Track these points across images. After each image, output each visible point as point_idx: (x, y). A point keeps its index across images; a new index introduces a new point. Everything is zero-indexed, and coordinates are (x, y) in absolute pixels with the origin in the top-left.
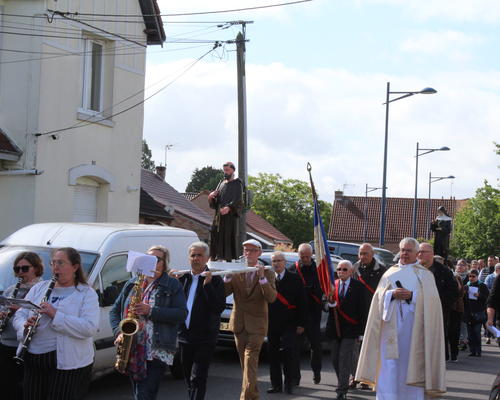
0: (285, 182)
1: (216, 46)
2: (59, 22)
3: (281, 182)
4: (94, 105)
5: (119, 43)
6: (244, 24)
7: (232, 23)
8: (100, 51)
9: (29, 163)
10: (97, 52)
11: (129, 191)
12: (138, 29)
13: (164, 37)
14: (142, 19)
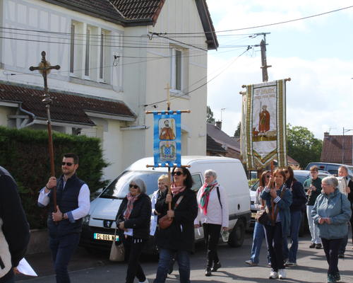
0: (294, 128)
1: (249, 49)
2: (156, 39)
3: (291, 128)
4: (178, 87)
5: (191, 50)
6: (265, 34)
7: (258, 35)
8: (180, 55)
9: (141, 123)
10: (178, 55)
11: (200, 136)
12: (202, 41)
13: (217, 45)
14: (204, 35)
